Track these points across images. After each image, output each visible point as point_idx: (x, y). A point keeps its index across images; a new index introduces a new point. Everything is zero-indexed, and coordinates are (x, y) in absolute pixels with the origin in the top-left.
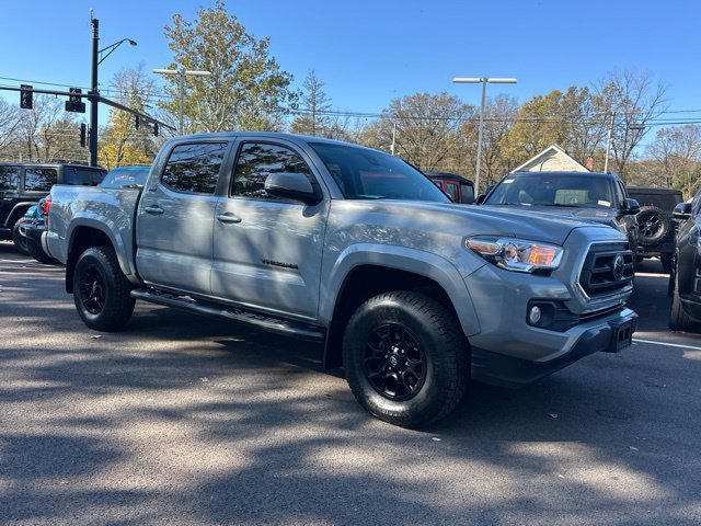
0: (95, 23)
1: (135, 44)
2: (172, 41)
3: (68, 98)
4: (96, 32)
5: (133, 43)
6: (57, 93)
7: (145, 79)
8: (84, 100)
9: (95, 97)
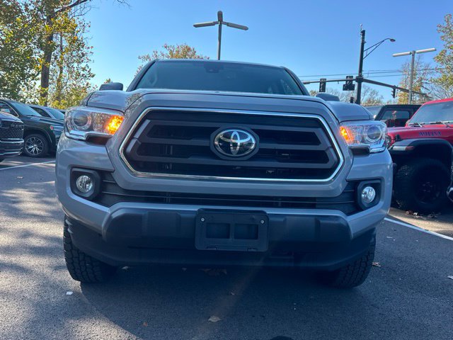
0: (363, 33)
1: (394, 40)
2: (442, 34)
3: (345, 83)
4: (363, 38)
5: (392, 40)
6: (338, 81)
7: (423, 64)
8: (354, 82)
9: (360, 80)
